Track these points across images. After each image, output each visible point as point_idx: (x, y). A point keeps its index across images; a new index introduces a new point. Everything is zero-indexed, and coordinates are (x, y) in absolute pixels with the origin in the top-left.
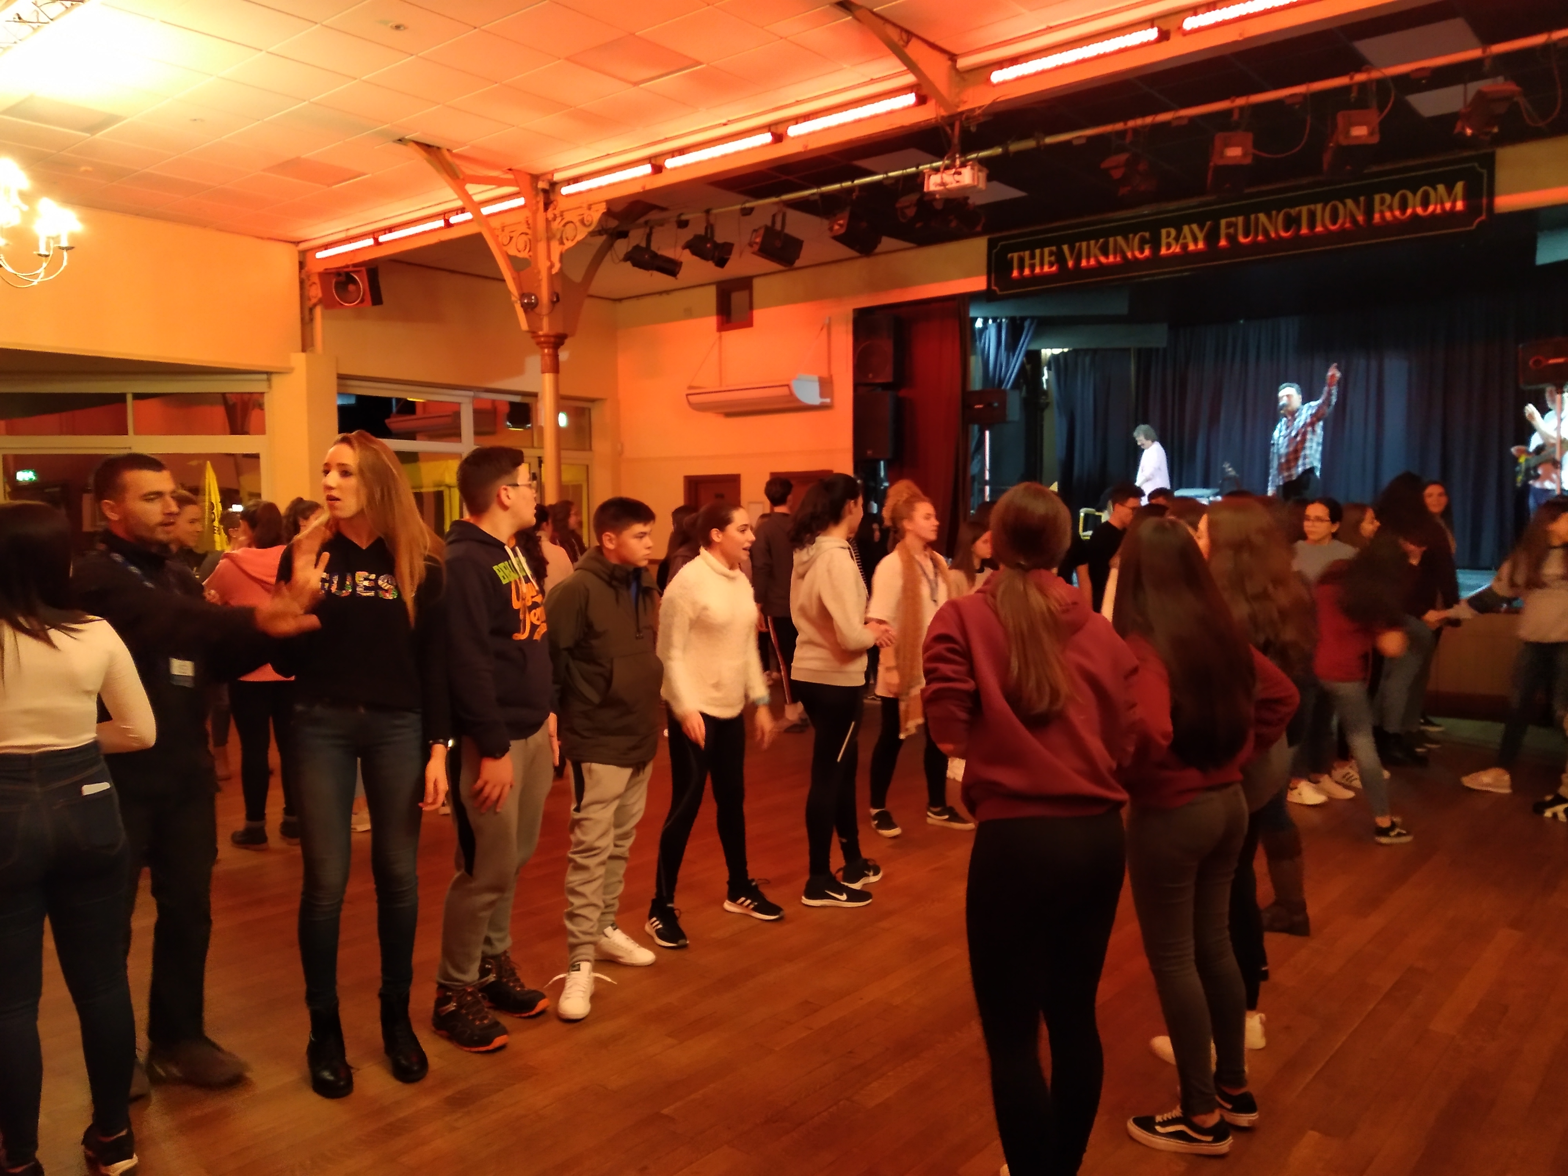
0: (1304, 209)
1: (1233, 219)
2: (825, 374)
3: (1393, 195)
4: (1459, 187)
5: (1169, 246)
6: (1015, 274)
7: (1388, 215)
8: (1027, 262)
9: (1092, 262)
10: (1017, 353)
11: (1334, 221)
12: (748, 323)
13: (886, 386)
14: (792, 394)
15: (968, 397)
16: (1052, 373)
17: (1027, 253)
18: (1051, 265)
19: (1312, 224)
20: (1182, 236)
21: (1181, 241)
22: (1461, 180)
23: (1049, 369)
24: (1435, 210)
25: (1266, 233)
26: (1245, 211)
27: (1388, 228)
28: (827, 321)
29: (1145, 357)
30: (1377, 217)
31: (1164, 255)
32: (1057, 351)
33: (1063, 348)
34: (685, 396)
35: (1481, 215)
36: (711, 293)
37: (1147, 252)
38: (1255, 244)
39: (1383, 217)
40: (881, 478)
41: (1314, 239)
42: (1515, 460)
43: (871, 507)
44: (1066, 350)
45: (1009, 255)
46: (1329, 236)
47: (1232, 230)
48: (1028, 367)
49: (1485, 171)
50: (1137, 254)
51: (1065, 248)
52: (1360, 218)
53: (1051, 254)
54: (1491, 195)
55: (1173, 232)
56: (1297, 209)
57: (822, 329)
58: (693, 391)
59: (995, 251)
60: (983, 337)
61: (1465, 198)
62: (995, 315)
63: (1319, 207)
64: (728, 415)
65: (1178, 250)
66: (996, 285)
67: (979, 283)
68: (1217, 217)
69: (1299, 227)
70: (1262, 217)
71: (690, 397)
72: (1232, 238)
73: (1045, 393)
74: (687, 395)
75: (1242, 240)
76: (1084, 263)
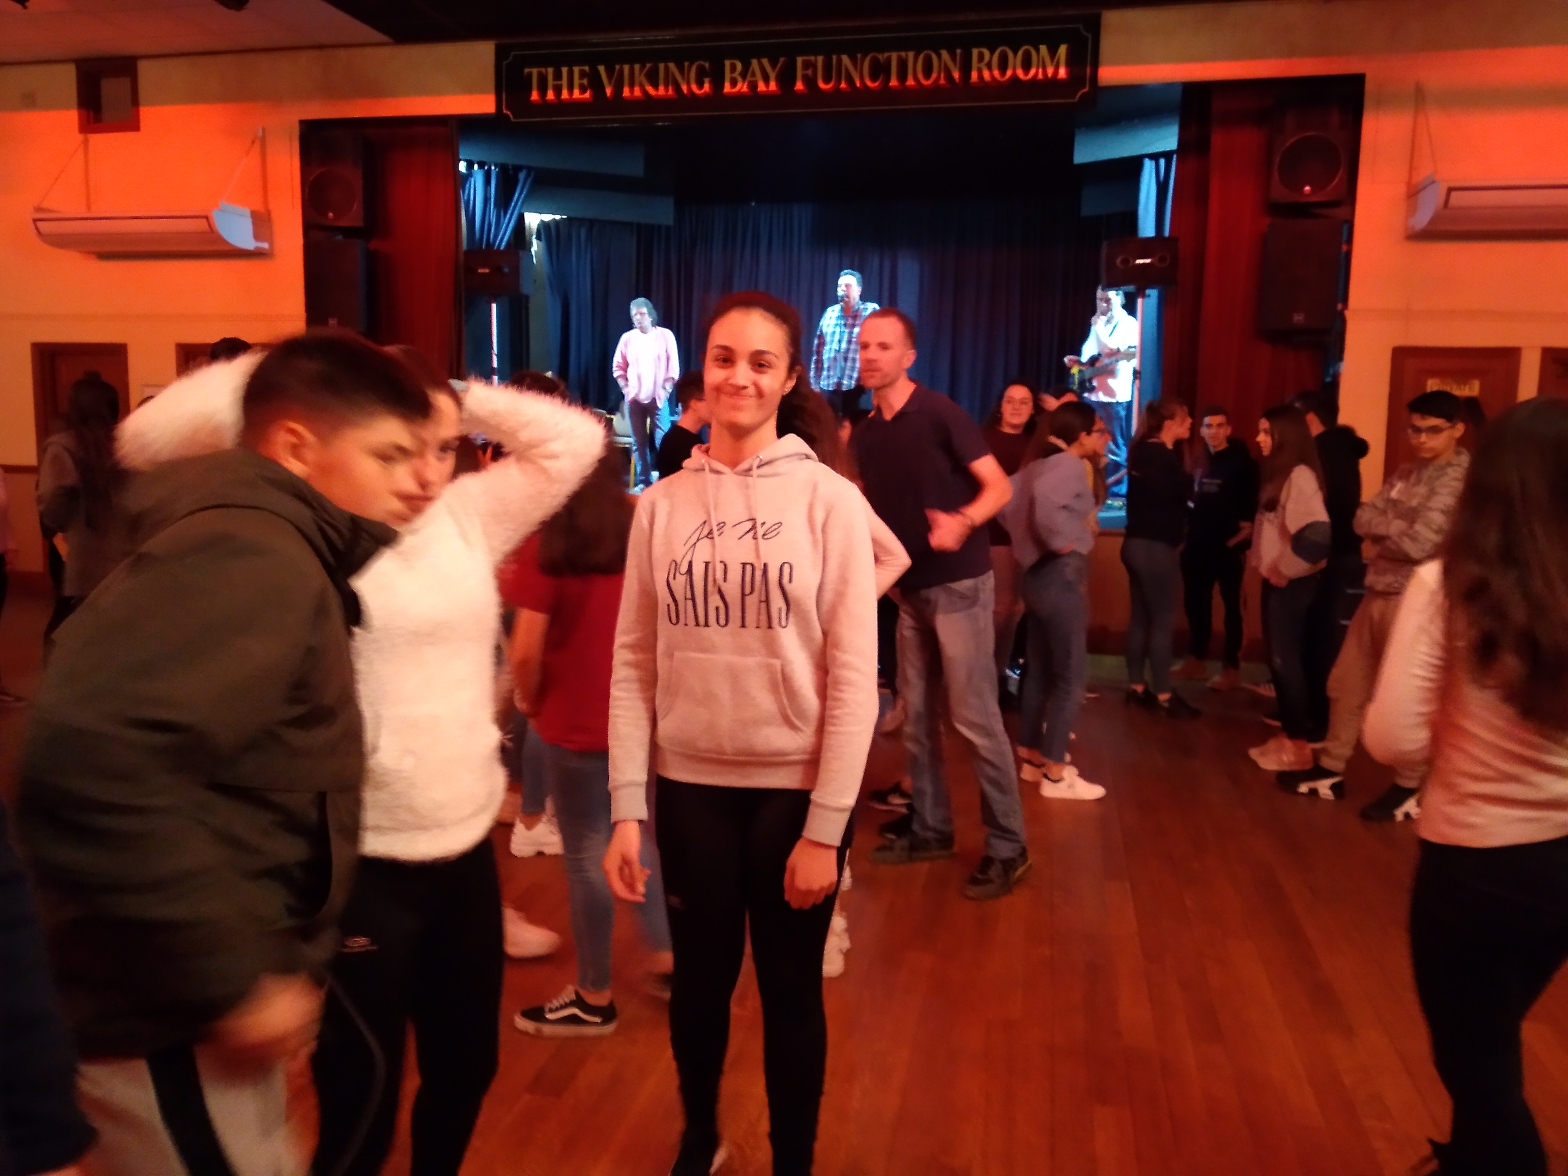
0: (894, 56)
1: (812, 58)
2: (259, 207)
3: (992, 51)
4: (1062, 50)
5: (734, 83)
6: (535, 96)
7: (986, 75)
8: (550, 82)
9: (637, 92)
10: (510, 212)
11: (928, 73)
12: (133, 125)
13: (350, 233)
14: (212, 230)
16: (545, 244)
17: (550, 71)
18: (583, 90)
19: (902, 76)
20: (750, 72)
21: (749, 78)
22: (1063, 43)
23: (539, 239)
24: (1037, 75)
25: (850, 80)
26: (829, 50)
27: (985, 90)
28: (260, 133)
30: (974, 75)
31: (728, 93)
32: (548, 218)
33: (555, 214)
34: (31, 222)
35: (1084, 87)
37: (707, 87)
38: (837, 90)
39: (981, 76)
41: (904, 93)
42: (1066, 371)
44: (558, 217)
45: (526, 70)
46: (920, 92)
47: (810, 72)
49: (1090, 36)
50: (694, 87)
51: (601, 69)
52: (956, 75)
53: (583, 74)
54: (1096, 65)
55: (739, 65)
56: (886, 55)
57: (253, 142)
58: (44, 215)
59: (505, 63)
60: (467, 186)
61: (1069, 64)
62: (484, 158)
63: (911, 55)
64: (102, 256)
65: (745, 89)
66: (508, 108)
67: (483, 103)
68: (792, 52)
69: (888, 79)
70: (845, 59)
71: (39, 224)
72: (810, 82)
74: (35, 221)
75: (822, 85)
76: (626, 92)
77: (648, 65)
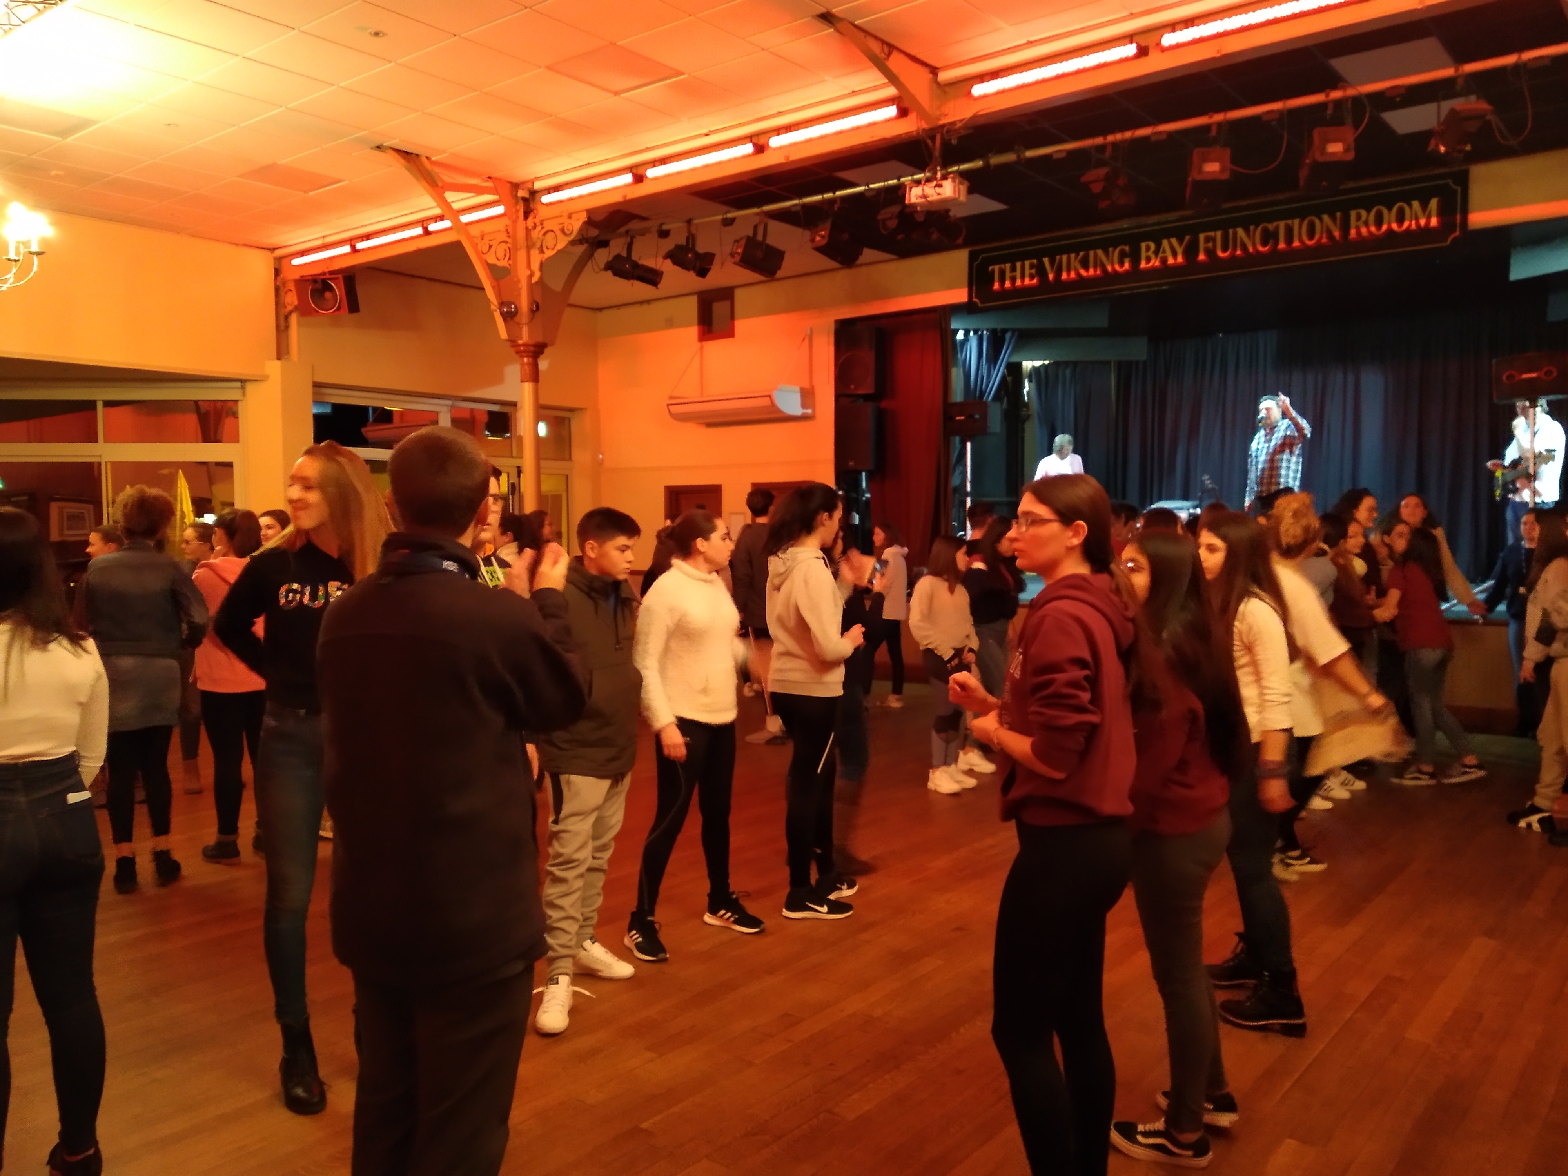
0: (1282, 225)
1: (1212, 234)
2: (806, 385)
3: (1369, 211)
4: (1434, 203)
5: (1148, 260)
6: (996, 286)
7: (1364, 231)
8: (1008, 274)
9: (1073, 275)
10: (999, 364)
11: (1311, 236)
12: (729, 333)
13: (867, 398)
14: (773, 404)
15: (949, 409)
16: (1033, 385)
17: (1008, 266)
18: (1032, 277)
19: (1289, 239)
20: (1161, 249)
21: (1160, 255)
22: (1434, 196)
23: (1030, 381)
24: (1410, 225)
25: (1244, 247)
26: (1224, 226)
27: (1363, 243)
28: (809, 332)
29: (1126, 370)
30: (1353, 233)
31: (1144, 268)
32: (1038, 363)
33: (1044, 360)
34: (666, 406)
35: (1455, 231)
36: (692, 303)
37: (1127, 266)
38: (1233, 257)
39: (1358, 232)
40: (863, 489)
41: (1291, 254)
42: (1491, 474)
43: (853, 518)
44: (1047, 362)
45: (991, 268)
46: (1306, 251)
47: (1210, 245)
48: (1009, 379)
49: (1459, 189)
50: (1117, 267)
51: (1046, 260)
52: (1337, 234)
53: (1032, 266)
54: (1465, 212)
55: (1153, 246)
56: (1275, 224)
57: (804, 339)
58: (674, 401)
59: (976, 263)
60: (965, 348)
61: (1440, 214)
62: (975, 327)
63: (1296, 222)
64: (709, 425)
65: (1157, 264)
66: (976, 298)
67: (960, 296)
68: (1194, 231)
69: (1277, 243)
70: (1240, 232)
71: (670, 407)
72: (1210, 253)
73: (1026, 405)
74: (668, 405)
75: (1220, 254)
76: (1064, 276)
77: (1082, 254)
